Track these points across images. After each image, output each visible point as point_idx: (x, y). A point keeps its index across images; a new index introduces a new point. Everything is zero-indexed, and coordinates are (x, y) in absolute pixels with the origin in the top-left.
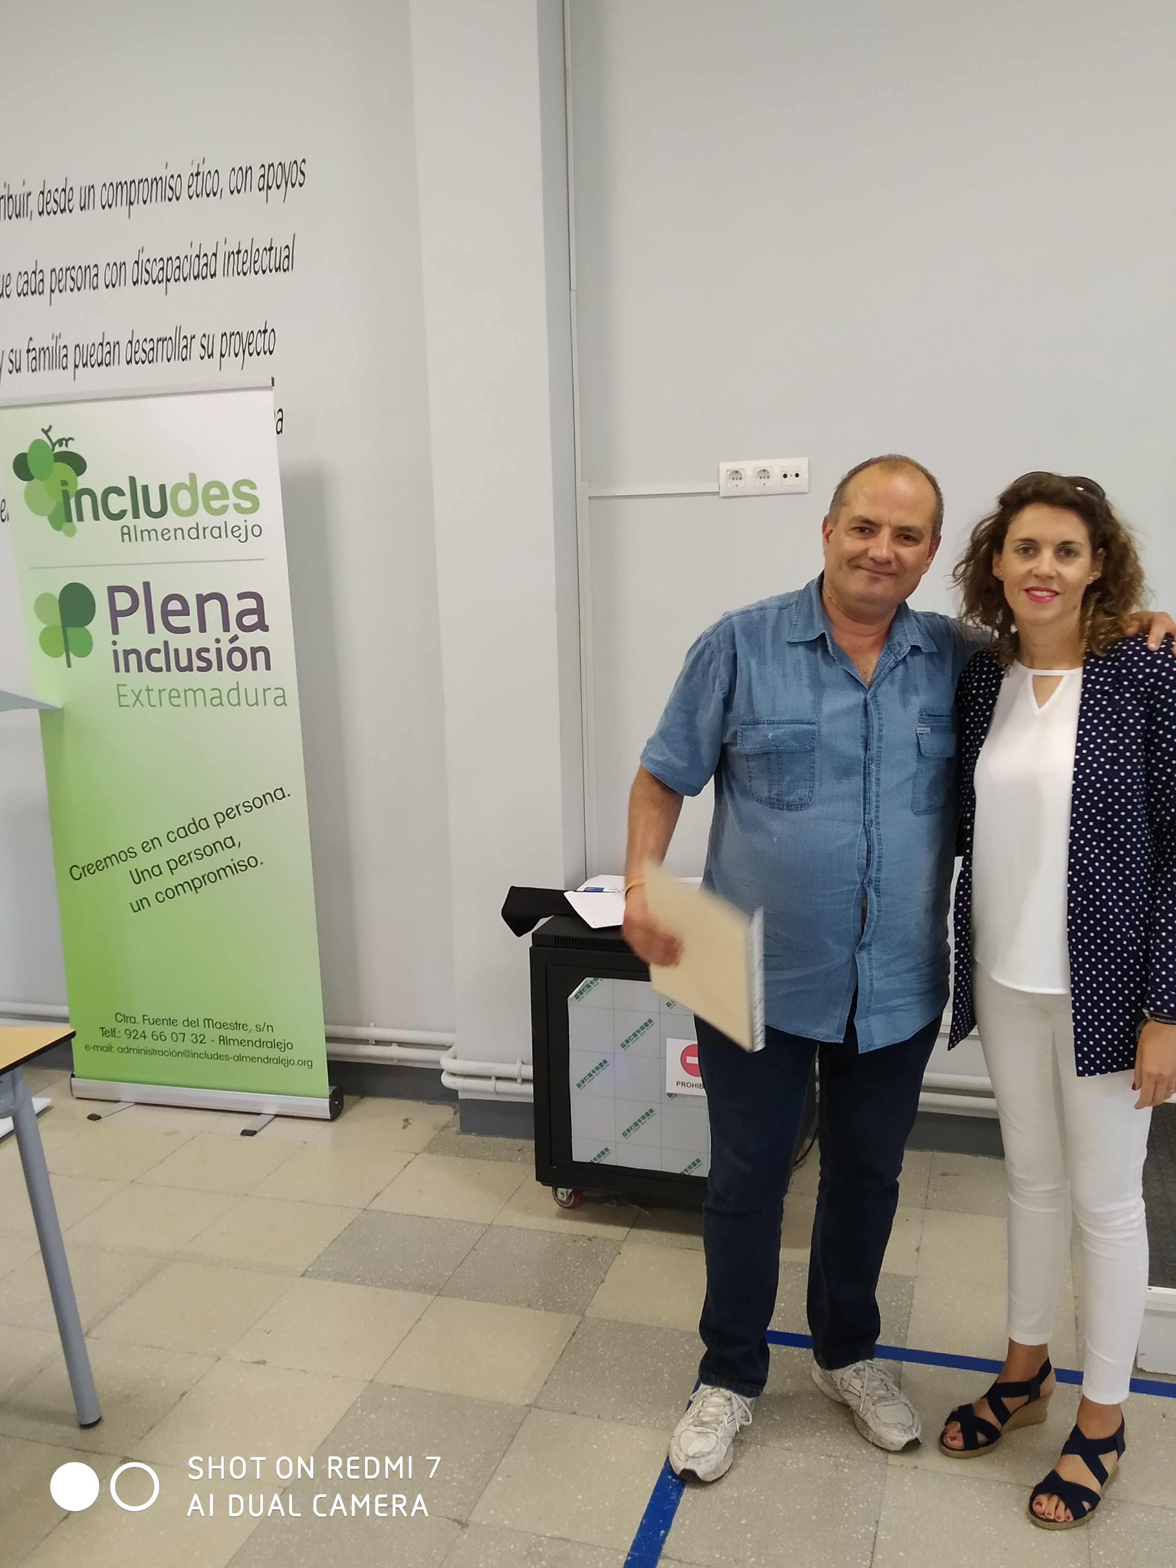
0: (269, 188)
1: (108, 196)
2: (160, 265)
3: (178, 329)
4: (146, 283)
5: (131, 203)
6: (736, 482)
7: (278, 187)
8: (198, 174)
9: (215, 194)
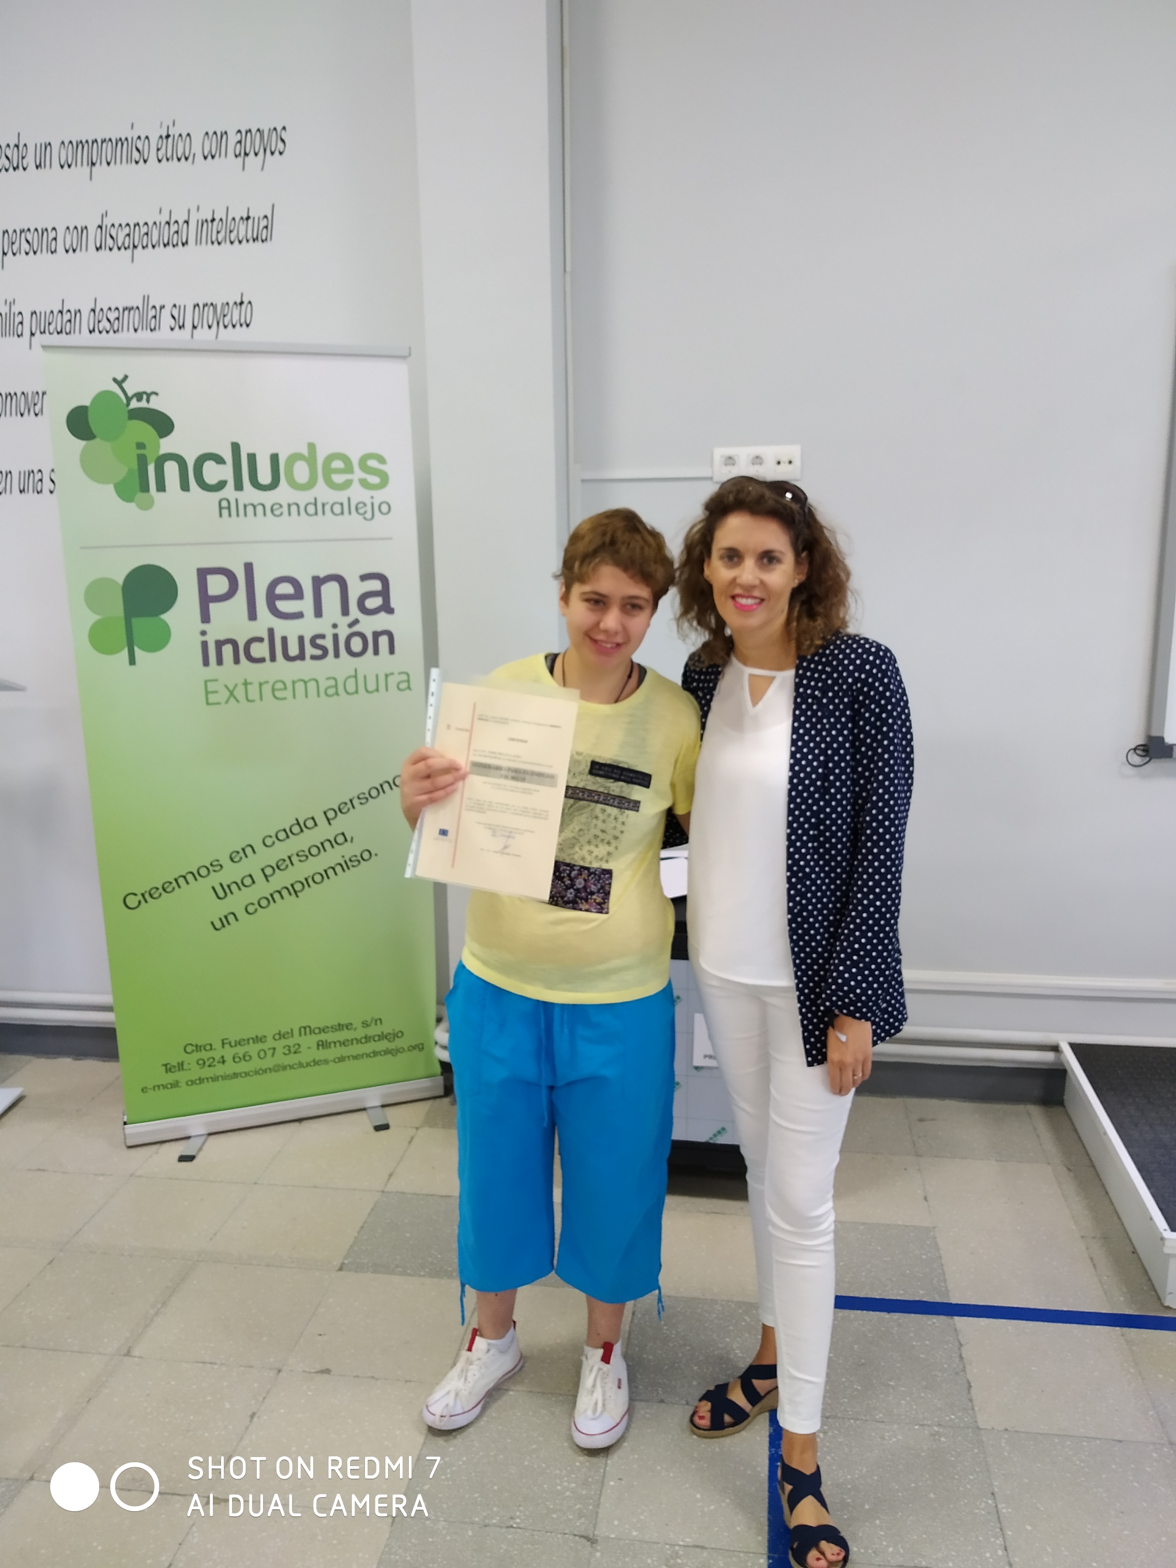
0: (246, 154)
1: (66, 155)
2: (127, 230)
3: (146, 299)
4: (111, 249)
5: (93, 164)
6: (729, 468)
7: (256, 154)
8: (168, 136)
9: (186, 159)
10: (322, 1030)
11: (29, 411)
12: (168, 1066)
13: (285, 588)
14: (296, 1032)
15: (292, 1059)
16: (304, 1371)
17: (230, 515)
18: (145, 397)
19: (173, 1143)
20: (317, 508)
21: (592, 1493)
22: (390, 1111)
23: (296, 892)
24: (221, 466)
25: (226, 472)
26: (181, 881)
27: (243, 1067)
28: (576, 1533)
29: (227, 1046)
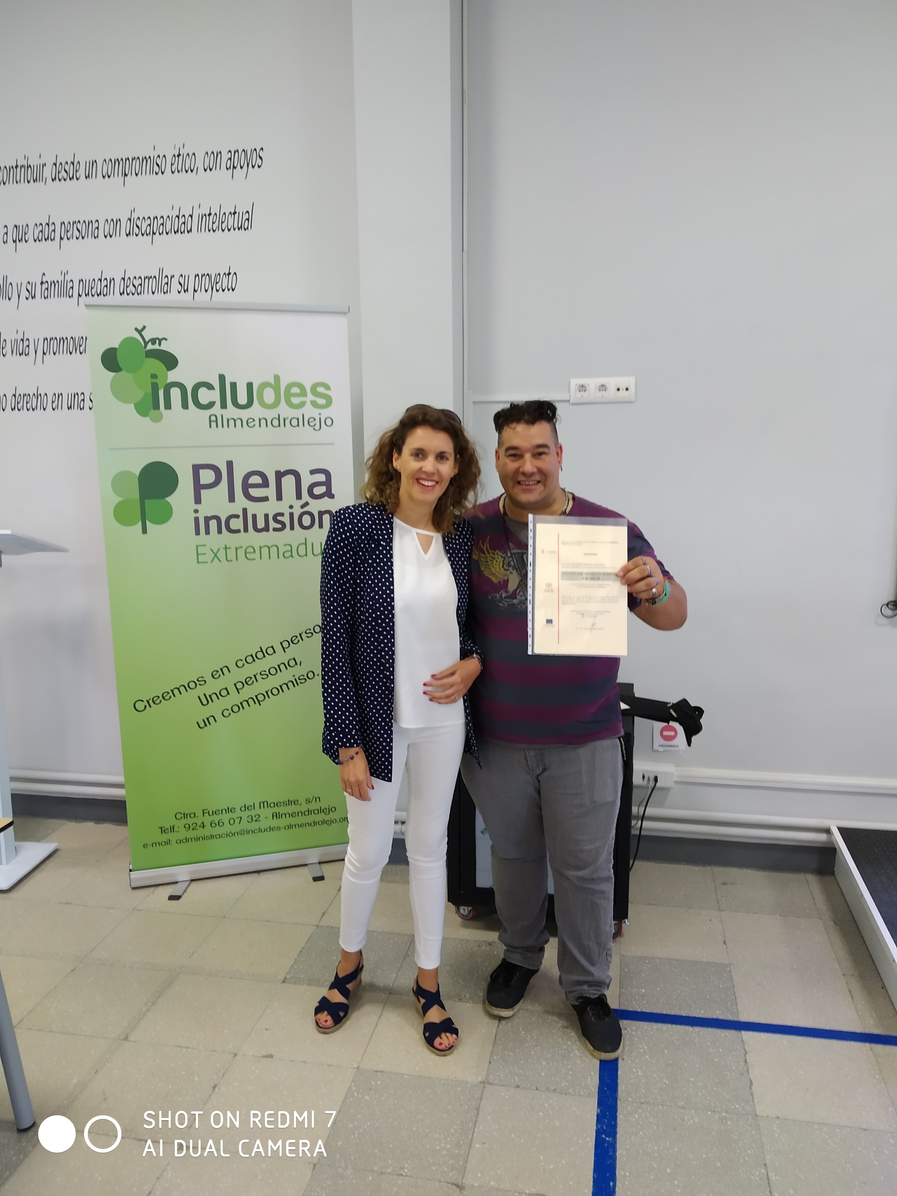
0: (234, 168)
1: (107, 169)
2: (148, 222)
3: (161, 270)
4: (137, 235)
5: (126, 175)
6: (582, 393)
7: (241, 168)
8: (179, 155)
9: (192, 171)
10: (276, 805)
11: (76, 350)
12: (163, 829)
13: (256, 480)
14: (257, 806)
15: (254, 826)
16: (254, 1056)
17: (217, 426)
18: (157, 341)
19: (165, 887)
20: (280, 422)
21: (462, 1152)
22: (325, 867)
23: (259, 701)
24: (212, 391)
25: (215, 396)
26: (176, 691)
27: (218, 830)
28: (449, 1181)
29: (206, 815)
